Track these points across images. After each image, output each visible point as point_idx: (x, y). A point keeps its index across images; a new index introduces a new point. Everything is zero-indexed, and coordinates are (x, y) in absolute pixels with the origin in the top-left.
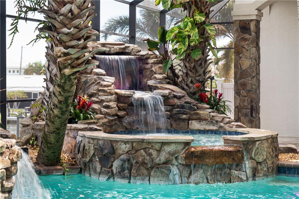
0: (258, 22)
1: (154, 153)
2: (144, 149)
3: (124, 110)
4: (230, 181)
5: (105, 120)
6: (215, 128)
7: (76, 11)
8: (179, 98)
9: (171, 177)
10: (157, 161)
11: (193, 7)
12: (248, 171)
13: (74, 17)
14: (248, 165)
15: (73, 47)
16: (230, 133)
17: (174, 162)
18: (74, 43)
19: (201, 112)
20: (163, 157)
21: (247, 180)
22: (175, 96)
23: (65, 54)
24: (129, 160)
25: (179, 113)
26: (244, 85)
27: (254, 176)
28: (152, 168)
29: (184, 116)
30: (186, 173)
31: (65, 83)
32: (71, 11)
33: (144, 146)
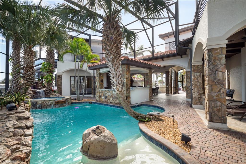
0: (62, 75)
1: (48, 103)
2: (45, 102)
3: (34, 94)
4: (64, 106)
5: (30, 97)
6: (56, 96)
7: (31, 73)
8: (47, 91)
9: (52, 107)
10: (48, 104)
11: (50, 72)
13: (31, 75)
14: (67, 103)
15: (29, 81)
16: (63, 97)
17: (52, 104)
18: (30, 81)
19: (53, 93)
20: (50, 103)
22: (46, 90)
23: (27, 83)
24: (41, 105)
25: (48, 94)
26: (59, 87)
27: (68, 105)
28: (47, 106)
29: (49, 94)
30: (55, 106)
31: (26, 89)
32: (30, 73)
33: (45, 101)
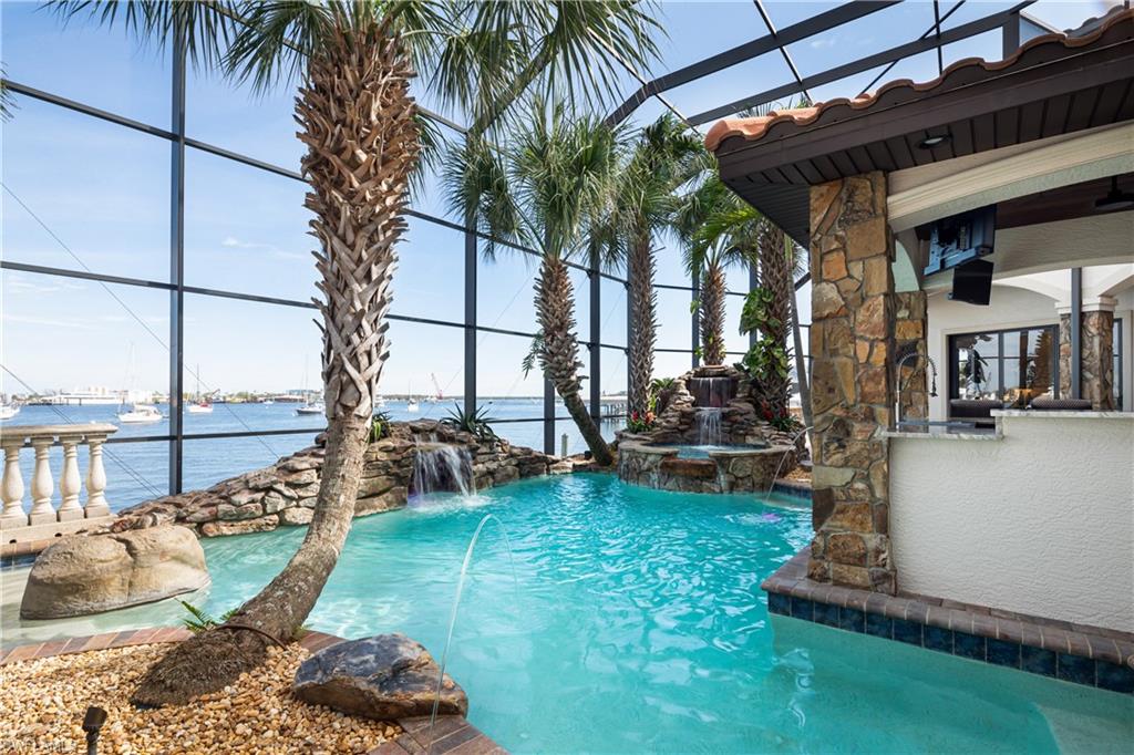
1: (642, 462)
9: (651, 483)
10: (643, 467)
12: (723, 485)
14: (723, 479)
17: (655, 470)
21: (722, 492)
25: (738, 429)
27: (731, 489)
28: (639, 473)
30: (663, 481)
